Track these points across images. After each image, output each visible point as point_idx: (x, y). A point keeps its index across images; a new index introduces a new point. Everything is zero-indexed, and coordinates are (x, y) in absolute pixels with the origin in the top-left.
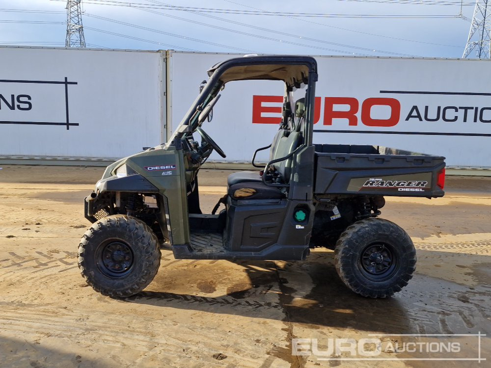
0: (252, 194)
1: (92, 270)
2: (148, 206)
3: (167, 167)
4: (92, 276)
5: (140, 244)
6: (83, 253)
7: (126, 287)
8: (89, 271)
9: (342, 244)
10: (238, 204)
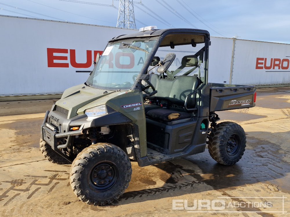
0: (178, 117)
1: (87, 190)
2: (103, 133)
3: (136, 105)
4: (87, 194)
5: (123, 162)
6: (79, 178)
7: (114, 195)
8: (85, 191)
9: (219, 139)
10: (173, 124)
